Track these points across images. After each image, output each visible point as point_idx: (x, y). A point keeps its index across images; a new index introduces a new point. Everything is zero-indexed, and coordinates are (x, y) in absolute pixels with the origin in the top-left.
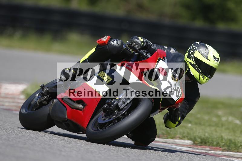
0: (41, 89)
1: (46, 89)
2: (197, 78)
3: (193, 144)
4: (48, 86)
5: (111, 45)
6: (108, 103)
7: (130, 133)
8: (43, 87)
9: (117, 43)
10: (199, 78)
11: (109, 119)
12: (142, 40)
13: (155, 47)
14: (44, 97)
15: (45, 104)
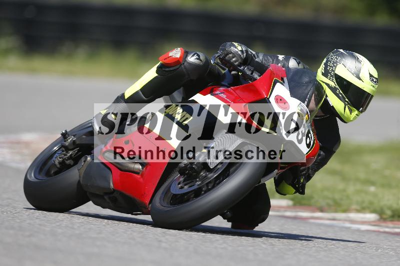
0: (63, 139)
1: (70, 139)
2: (340, 112)
3: (379, 220)
4: (74, 134)
8: (65, 135)
10: (343, 112)
11: (190, 187)
13: (260, 58)
14: (67, 152)
15: (70, 164)
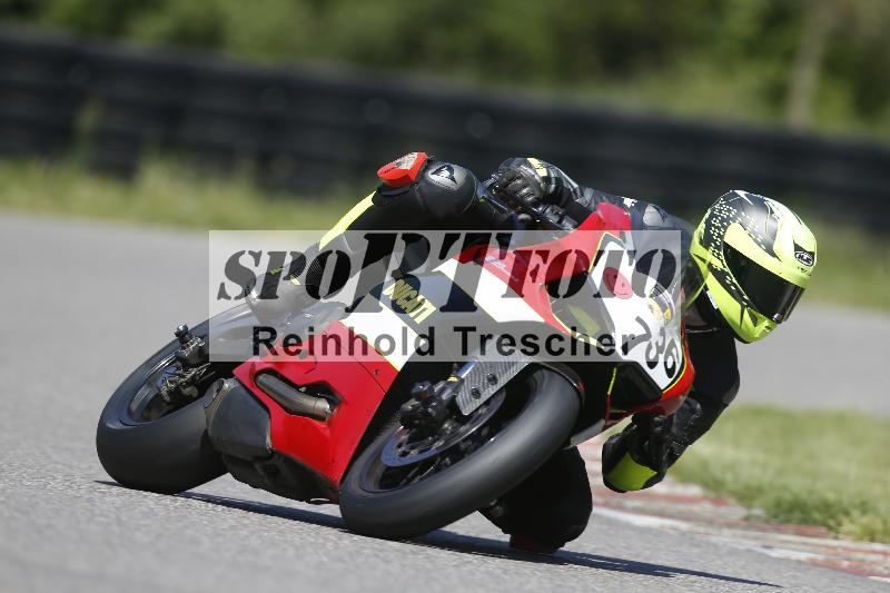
0: (178, 343)
1: (194, 344)
2: (732, 321)
4: (202, 334)
5: (430, 185)
6: (418, 396)
7: (497, 504)
8: (183, 336)
9: (453, 179)
10: (738, 321)
11: (421, 452)
12: (543, 172)
13: (586, 198)
14: (186, 371)
15: (190, 396)
